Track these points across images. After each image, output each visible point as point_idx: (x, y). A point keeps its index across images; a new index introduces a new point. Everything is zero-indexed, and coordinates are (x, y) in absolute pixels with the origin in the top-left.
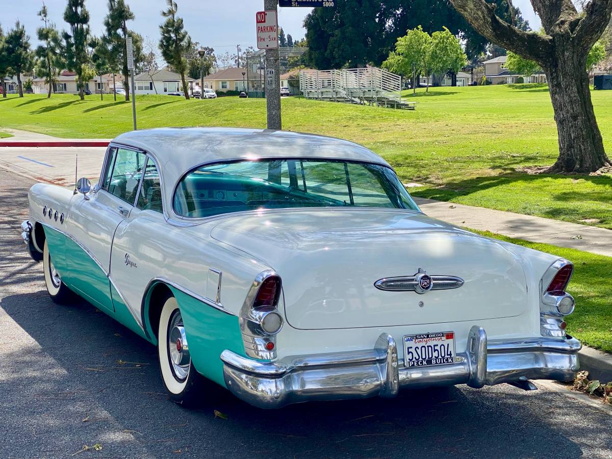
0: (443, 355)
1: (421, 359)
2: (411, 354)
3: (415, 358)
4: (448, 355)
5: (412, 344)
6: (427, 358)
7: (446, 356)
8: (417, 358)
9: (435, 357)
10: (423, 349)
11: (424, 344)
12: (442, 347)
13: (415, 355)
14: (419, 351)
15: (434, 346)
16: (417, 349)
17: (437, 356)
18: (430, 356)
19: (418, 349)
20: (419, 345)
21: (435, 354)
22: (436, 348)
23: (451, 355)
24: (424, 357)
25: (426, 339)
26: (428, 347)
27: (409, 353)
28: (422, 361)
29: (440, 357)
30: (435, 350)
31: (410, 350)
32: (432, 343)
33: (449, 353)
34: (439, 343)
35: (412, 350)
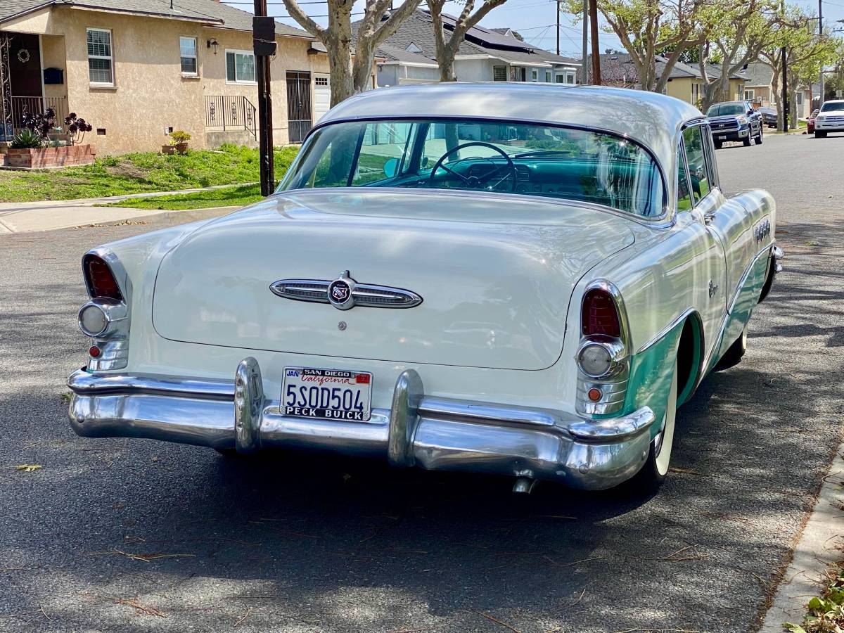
0: (347, 406)
1: (308, 406)
2: (292, 396)
3: (299, 403)
4: (355, 407)
5: (298, 381)
6: (318, 407)
7: (353, 409)
8: (302, 403)
9: (333, 407)
10: (314, 392)
11: (316, 384)
12: (348, 394)
13: (299, 398)
14: (307, 394)
15: (334, 390)
16: (303, 390)
17: (336, 406)
18: (325, 404)
19: (306, 389)
20: (309, 385)
21: (334, 403)
22: (337, 393)
23: (361, 408)
24: (313, 403)
25: (321, 378)
26: (323, 389)
27: (289, 393)
28: (309, 409)
29: (341, 408)
30: (334, 397)
31: (292, 390)
32: (330, 385)
33: (358, 405)
34: (344, 387)
35: (296, 390)
